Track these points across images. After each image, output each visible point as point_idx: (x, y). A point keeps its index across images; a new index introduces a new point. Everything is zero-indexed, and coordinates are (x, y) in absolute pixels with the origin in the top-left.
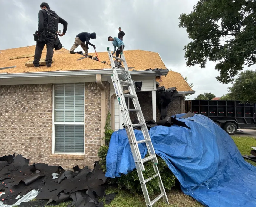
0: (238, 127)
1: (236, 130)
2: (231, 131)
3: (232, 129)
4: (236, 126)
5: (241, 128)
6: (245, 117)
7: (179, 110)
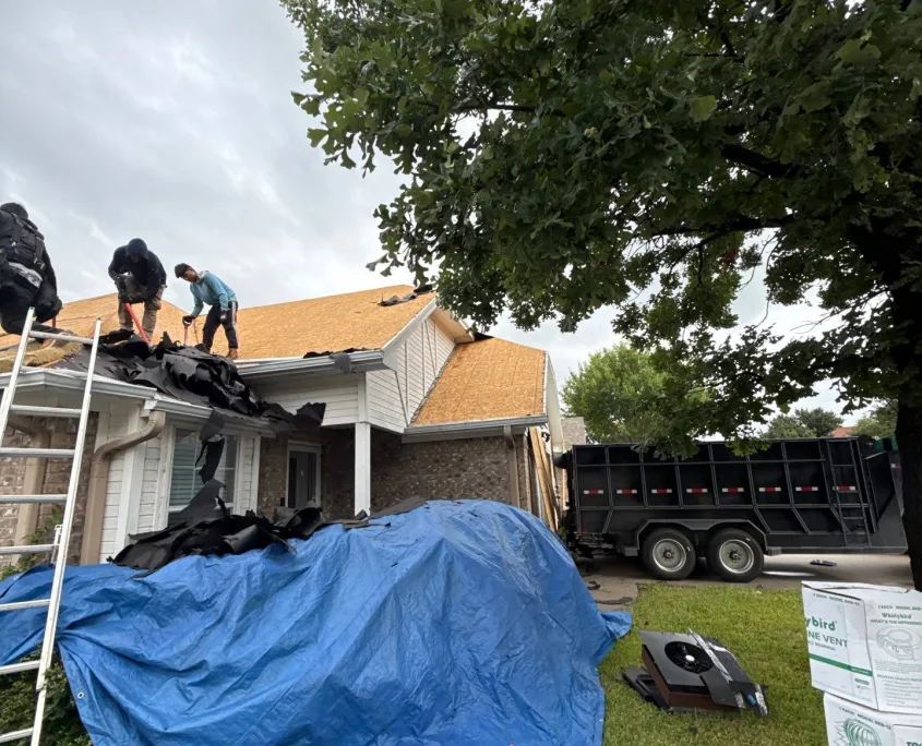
0: (767, 548)
1: (758, 560)
2: (739, 563)
3: (743, 560)
4: (755, 542)
5: (784, 552)
6: (794, 506)
7: (506, 488)
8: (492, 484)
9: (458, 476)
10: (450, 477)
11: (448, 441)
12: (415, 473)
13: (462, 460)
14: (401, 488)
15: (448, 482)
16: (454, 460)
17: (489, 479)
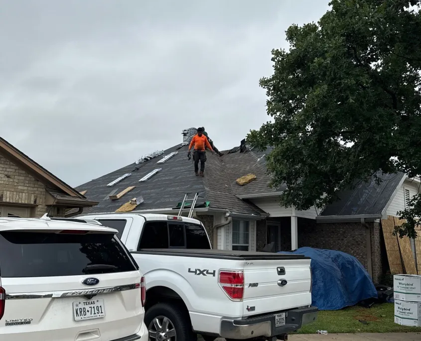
7: (365, 247)
8: (359, 244)
9: (342, 240)
10: (339, 240)
11: (338, 223)
12: (323, 237)
13: (344, 232)
14: (317, 244)
15: (338, 242)
16: (341, 232)
17: (357, 242)
